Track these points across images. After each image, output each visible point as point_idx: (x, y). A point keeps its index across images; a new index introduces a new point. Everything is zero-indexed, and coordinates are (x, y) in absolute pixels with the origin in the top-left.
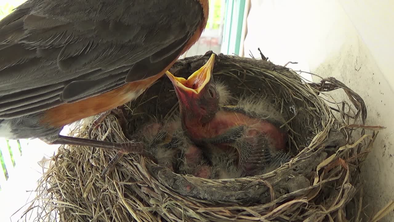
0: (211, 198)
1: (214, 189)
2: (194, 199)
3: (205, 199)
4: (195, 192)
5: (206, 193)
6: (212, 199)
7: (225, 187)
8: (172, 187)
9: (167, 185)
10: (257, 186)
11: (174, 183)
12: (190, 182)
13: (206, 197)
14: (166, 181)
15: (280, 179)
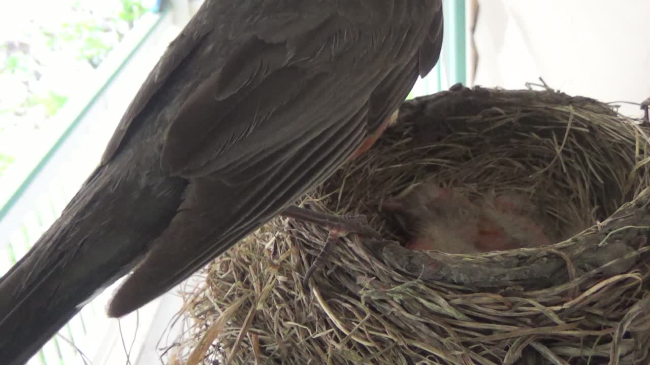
0: (470, 279)
1: (475, 266)
2: (443, 284)
3: (460, 284)
4: (443, 273)
5: (460, 272)
6: (473, 282)
7: (491, 262)
8: (407, 269)
9: (399, 267)
10: (545, 259)
11: (409, 262)
12: (435, 258)
13: (462, 278)
14: (397, 260)
15: (583, 249)
